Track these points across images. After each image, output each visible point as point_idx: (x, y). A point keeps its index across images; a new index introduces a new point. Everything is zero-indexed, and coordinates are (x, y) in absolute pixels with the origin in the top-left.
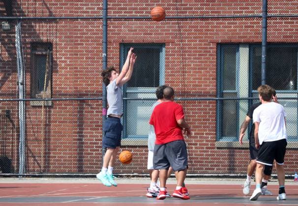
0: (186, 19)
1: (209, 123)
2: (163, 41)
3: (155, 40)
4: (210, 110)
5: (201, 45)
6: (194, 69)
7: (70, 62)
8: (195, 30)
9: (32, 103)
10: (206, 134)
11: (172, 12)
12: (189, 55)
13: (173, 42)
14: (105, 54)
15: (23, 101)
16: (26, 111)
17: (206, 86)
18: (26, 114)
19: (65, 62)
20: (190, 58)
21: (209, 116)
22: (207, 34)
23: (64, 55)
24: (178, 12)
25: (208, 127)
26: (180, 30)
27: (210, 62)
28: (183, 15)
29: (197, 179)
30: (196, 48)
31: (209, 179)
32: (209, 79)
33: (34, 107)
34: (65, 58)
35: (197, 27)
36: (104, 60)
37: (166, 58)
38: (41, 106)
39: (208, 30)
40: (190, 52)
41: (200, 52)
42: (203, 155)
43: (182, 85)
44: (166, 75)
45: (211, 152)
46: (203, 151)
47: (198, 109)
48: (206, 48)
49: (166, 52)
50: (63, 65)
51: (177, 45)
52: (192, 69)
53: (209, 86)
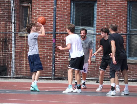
5: (118, 1)
6: (114, 16)
7: (42, 10)
9: (19, 35)
12: (110, 8)
14: (55, 7)
15: (14, 33)
16: (16, 40)
17: (120, 26)
18: (16, 41)
19: (39, 10)
20: (111, 10)
23: (38, 6)
27: (123, 12)
30: (115, 3)
32: (122, 22)
33: (21, 37)
34: (39, 8)
36: (55, 10)
37: (97, 9)
38: (25, 37)
40: (112, 6)
41: (118, 6)
43: (106, 26)
44: (97, 20)
48: (121, 4)
49: (98, 5)
50: (38, 12)
51: (104, 1)
52: (112, 16)
53: (122, 26)
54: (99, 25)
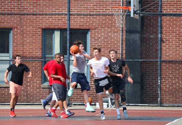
0: (24, 14)
1: (38, 74)
2: (11, 27)
3: (6, 26)
4: (38, 66)
5: (33, 29)
8: (29, 21)
10: (36, 80)
11: (16, 11)
12: (26, 35)
13: (17, 28)
17: (36, 53)
20: (27, 37)
21: (38, 70)
22: (36, 23)
24: (20, 11)
25: (37, 76)
26: (21, 21)
27: (38, 39)
28: (22, 12)
29: (31, 106)
30: (30, 31)
31: (37, 106)
32: (38, 49)
35: (31, 19)
37: (13, 37)
39: (37, 21)
40: (27, 33)
41: (32, 33)
42: (34, 92)
43: (22, 53)
44: (13, 47)
45: (39, 90)
46: (34, 90)
47: (32, 66)
48: (36, 31)
49: (13, 33)
51: (19, 29)
52: (28, 43)
53: (37, 53)
54: (15, 52)
